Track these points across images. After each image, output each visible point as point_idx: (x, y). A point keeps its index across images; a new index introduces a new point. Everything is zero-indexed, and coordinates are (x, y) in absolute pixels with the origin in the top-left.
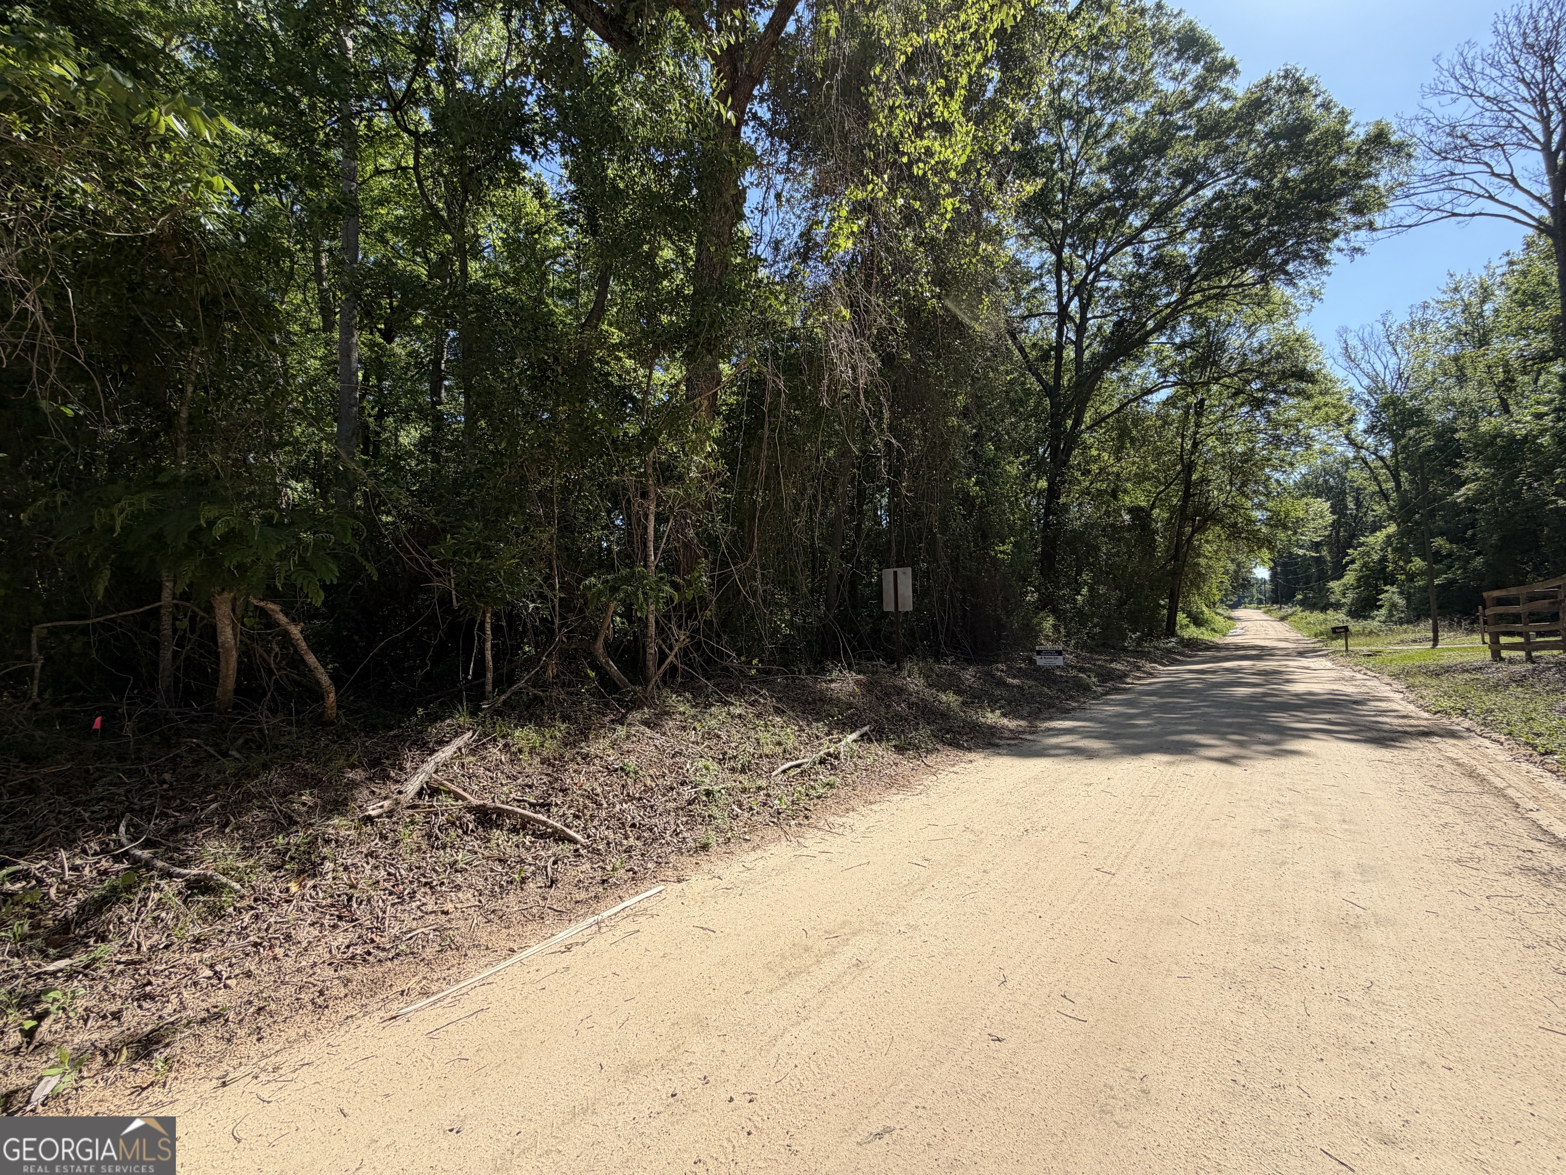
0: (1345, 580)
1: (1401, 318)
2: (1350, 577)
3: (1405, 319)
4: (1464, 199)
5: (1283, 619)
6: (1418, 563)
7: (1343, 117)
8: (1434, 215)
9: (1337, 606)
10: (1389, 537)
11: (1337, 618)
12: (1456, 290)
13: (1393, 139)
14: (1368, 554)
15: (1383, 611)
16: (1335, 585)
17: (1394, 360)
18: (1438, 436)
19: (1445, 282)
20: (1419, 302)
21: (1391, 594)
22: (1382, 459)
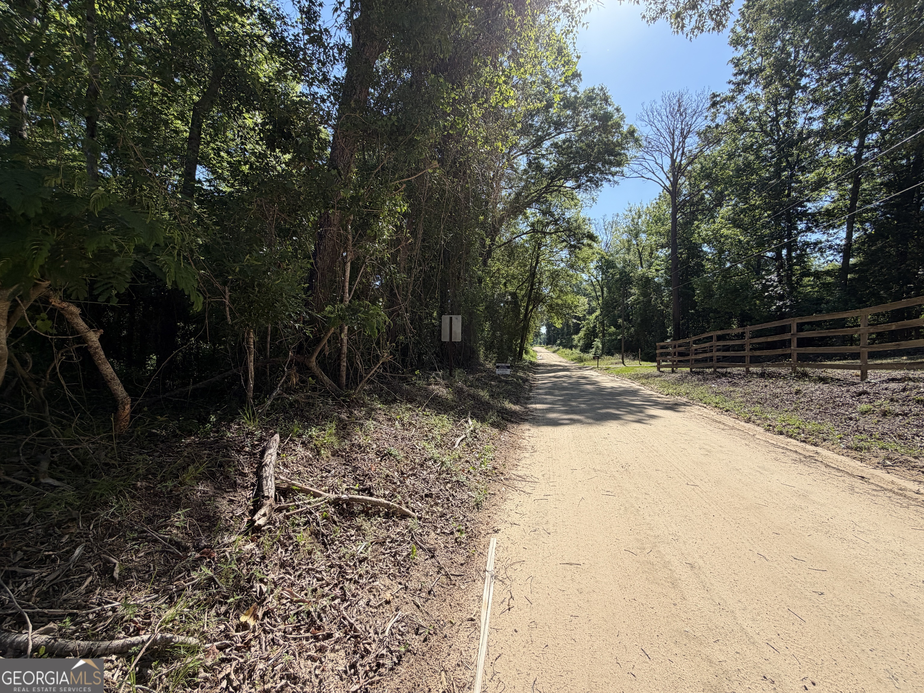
0: (579, 335)
1: (609, 219)
2: (582, 334)
3: (611, 220)
4: (645, 171)
5: (554, 352)
6: (613, 329)
7: (622, 118)
8: (635, 175)
9: (576, 347)
10: (597, 317)
11: (576, 352)
12: (630, 211)
13: (636, 135)
14: (588, 324)
15: (594, 350)
16: (576, 337)
17: (605, 237)
18: (621, 274)
19: (627, 207)
20: (615, 213)
21: (597, 343)
22: (598, 281)
